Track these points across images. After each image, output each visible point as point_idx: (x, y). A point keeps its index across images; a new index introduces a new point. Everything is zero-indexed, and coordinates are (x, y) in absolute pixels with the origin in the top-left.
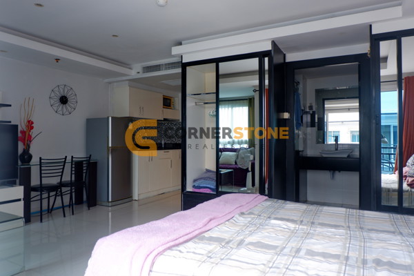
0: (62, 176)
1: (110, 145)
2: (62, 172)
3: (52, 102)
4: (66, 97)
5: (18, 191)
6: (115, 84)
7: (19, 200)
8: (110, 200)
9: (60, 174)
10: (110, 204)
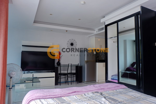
0: (68, 70)
1: (86, 60)
2: (68, 69)
3: (68, 45)
4: (72, 43)
5: (53, 74)
6: (91, 37)
7: (54, 77)
8: (86, 81)
9: (67, 70)
10: (86, 83)
